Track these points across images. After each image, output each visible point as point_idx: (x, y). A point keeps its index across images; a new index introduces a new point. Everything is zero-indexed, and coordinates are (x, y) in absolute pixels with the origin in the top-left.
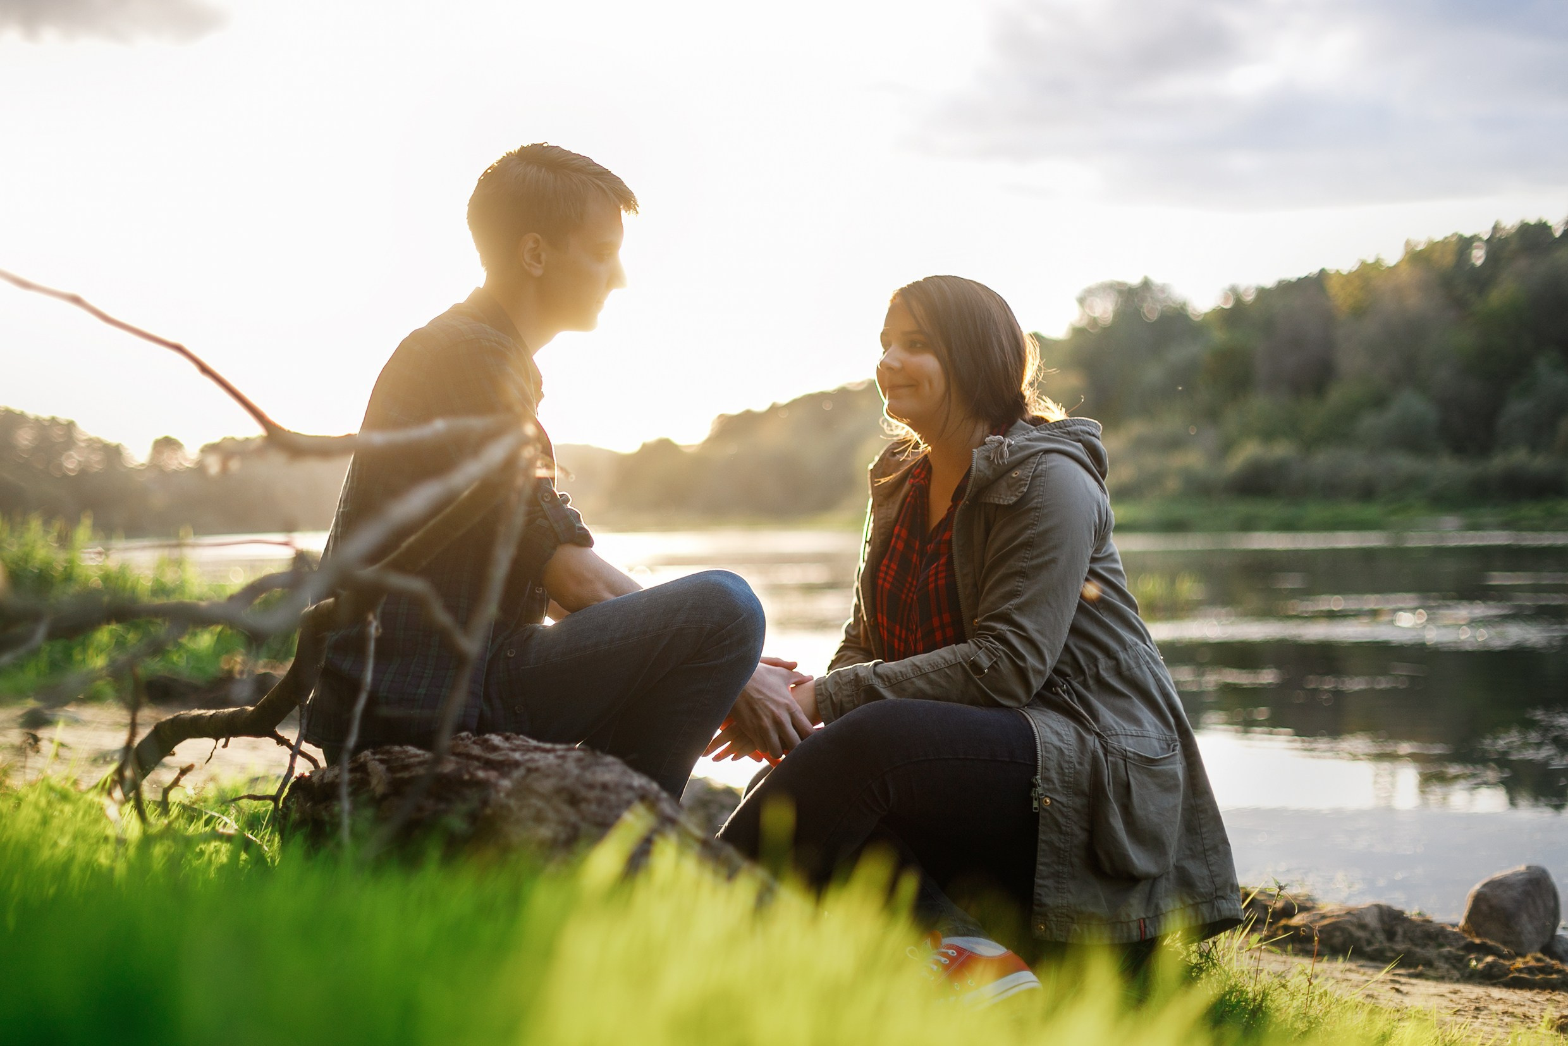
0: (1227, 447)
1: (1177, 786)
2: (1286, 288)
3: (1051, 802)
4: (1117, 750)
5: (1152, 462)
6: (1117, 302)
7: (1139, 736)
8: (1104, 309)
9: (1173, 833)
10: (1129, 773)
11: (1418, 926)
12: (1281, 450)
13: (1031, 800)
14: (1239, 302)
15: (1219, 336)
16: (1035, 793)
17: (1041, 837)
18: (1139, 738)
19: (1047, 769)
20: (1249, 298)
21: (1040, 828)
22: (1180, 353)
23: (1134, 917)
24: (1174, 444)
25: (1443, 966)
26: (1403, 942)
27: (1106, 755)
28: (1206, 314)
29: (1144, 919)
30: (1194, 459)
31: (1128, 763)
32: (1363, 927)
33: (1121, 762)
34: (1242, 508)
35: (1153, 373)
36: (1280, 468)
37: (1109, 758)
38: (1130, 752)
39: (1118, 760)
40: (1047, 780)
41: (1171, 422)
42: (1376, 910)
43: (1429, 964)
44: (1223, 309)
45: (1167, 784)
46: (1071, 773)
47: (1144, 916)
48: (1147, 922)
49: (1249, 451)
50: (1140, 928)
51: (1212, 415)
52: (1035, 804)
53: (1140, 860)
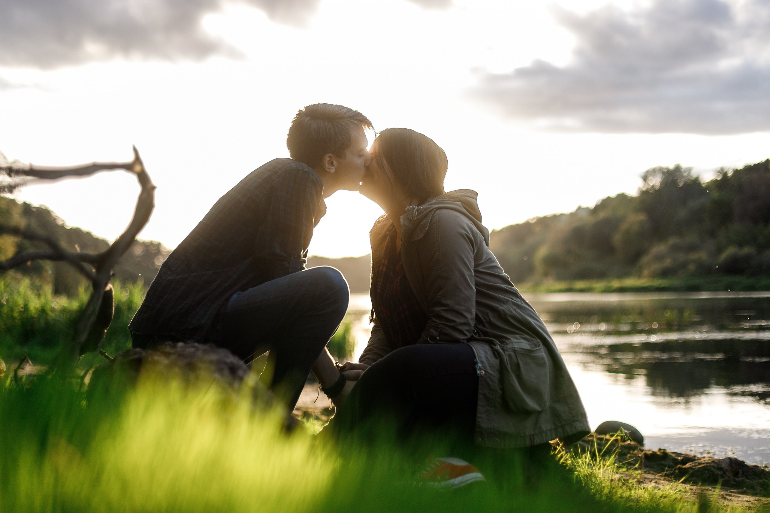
0: (720, 250)
1: (545, 363)
2: (748, 169)
3: (485, 374)
4: (509, 349)
5: (681, 257)
6: (662, 178)
8: (656, 181)
9: (546, 389)
10: (518, 358)
11: (751, 469)
12: (746, 250)
14: (725, 175)
15: (715, 194)
16: (477, 368)
17: (480, 391)
18: (518, 343)
19: (481, 357)
20: (730, 174)
21: (479, 387)
22: (694, 204)
23: (527, 434)
24: (693, 248)
25: (759, 488)
26: (742, 477)
28: (708, 183)
29: (533, 435)
30: (702, 255)
31: (516, 353)
32: (720, 469)
33: (513, 354)
34: (728, 279)
35: (682, 213)
36: (747, 258)
37: (506, 353)
38: (517, 348)
39: (510, 352)
40: (481, 362)
41: (692, 238)
42: (728, 461)
44: (716, 180)
45: (540, 364)
46: (493, 360)
47: (532, 433)
48: (535, 436)
49: (731, 251)
50: (531, 440)
51: (712, 234)
52: (478, 372)
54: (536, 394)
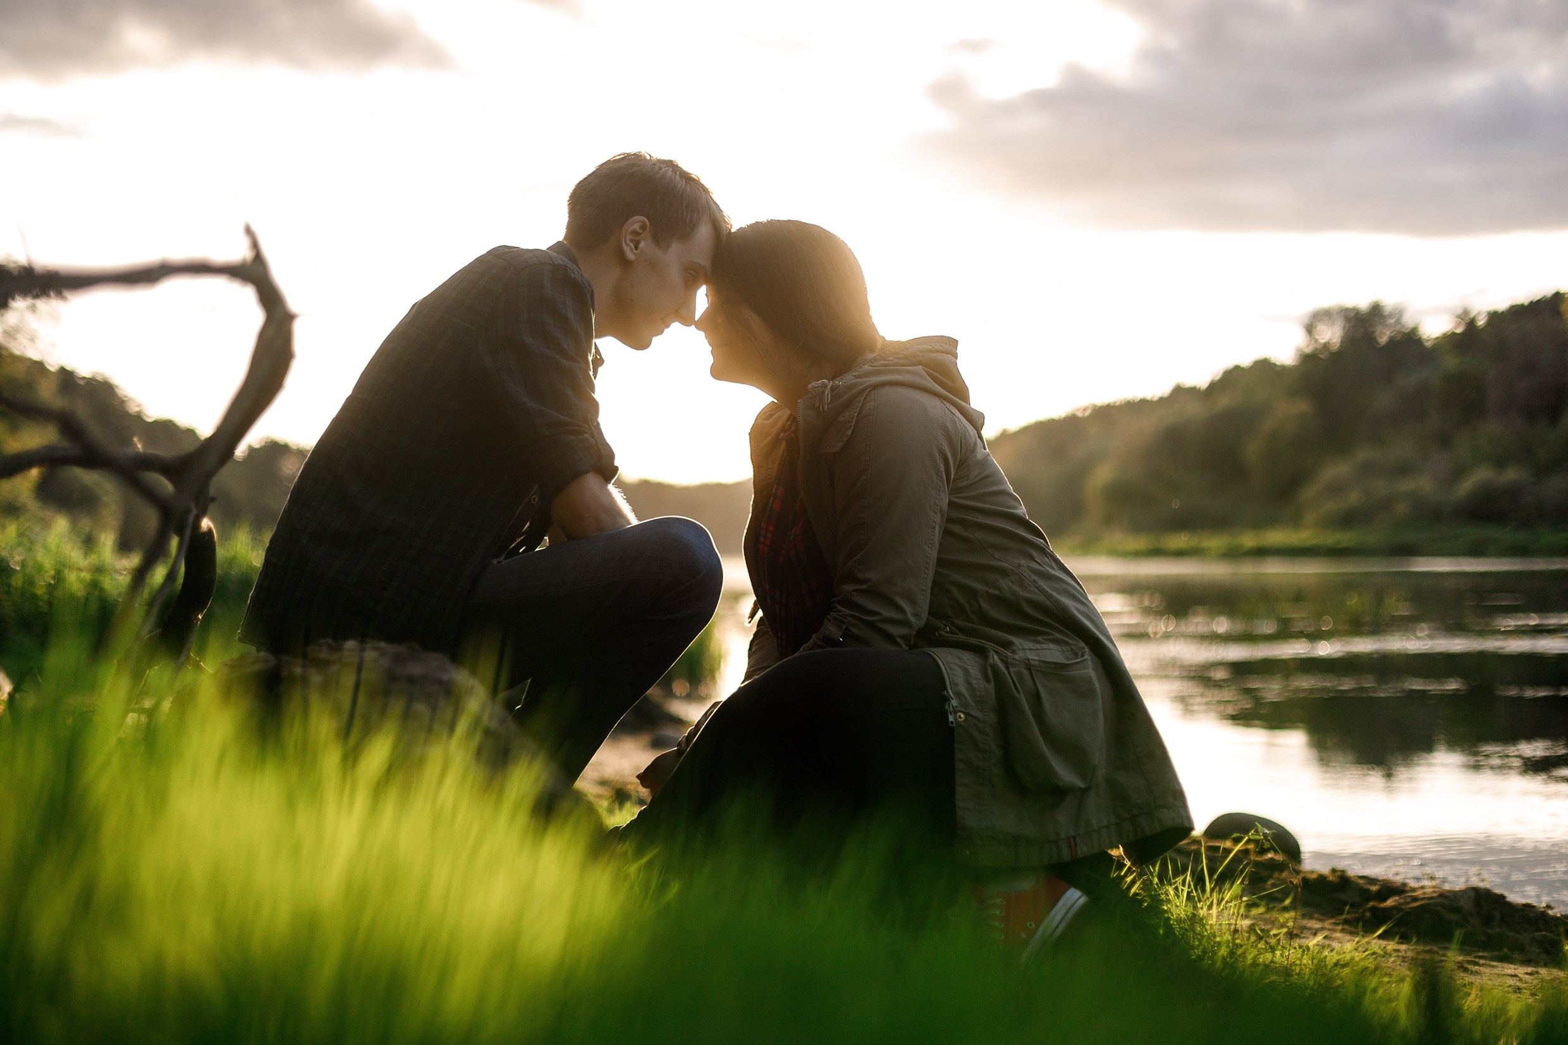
0: (1458, 473)
1: (1094, 691)
2: (1518, 312)
3: (966, 717)
4: (1018, 661)
5: (1381, 487)
6: (1344, 328)
7: (1037, 649)
8: (1332, 334)
9: (1096, 743)
10: (1037, 681)
12: (1512, 475)
13: (945, 715)
14: (1471, 324)
15: (1451, 362)
16: (949, 707)
17: (958, 755)
18: (1038, 651)
19: (956, 684)
20: (1481, 322)
21: (956, 747)
22: (1409, 380)
23: (1063, 835)
24: (1404, 470)
25: (1534, 949)
26: (1500, 926)
27: (1007, 668)
28: (1437, 338)
29: (1074, 837)
30: (1423, 484)
31: (1033, 672)
32: (1456, 909)
33: (1025, 672)
34: (1474, 532)
35: (1384, 399)
36: (1513, 491)
37: (1011, 669)
38: (1034, 660)
39: (1021, 668)
40: (958, 695)
41: (1402, 449)
43: (1521, 949)
44: (1454, 334)
45: (1083, 691)
46: (981, 688)
47: (1073, 833)
48: (1078, 839)
49: (1480, 476)
50: (1070, 847)
51: (1445, 441)
52: (951, 718)
53: (1065, 774)
54: (1075, 753)
